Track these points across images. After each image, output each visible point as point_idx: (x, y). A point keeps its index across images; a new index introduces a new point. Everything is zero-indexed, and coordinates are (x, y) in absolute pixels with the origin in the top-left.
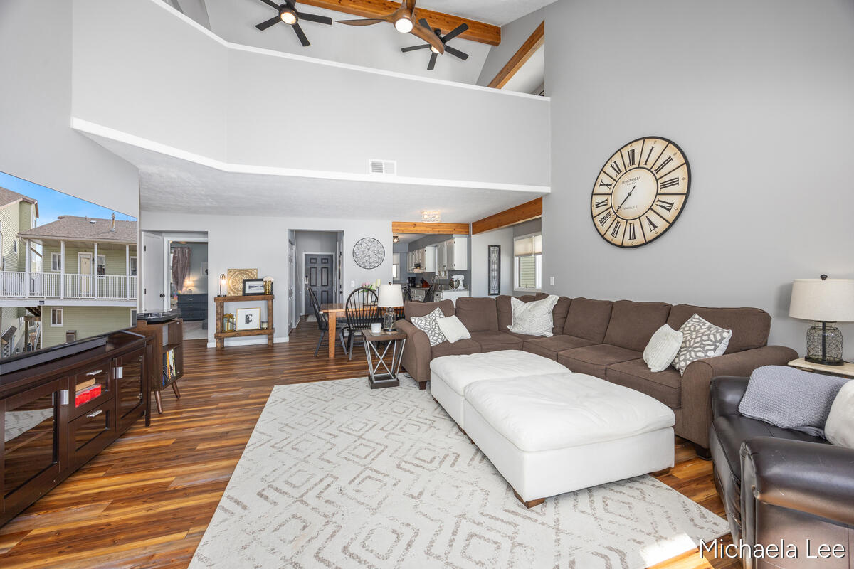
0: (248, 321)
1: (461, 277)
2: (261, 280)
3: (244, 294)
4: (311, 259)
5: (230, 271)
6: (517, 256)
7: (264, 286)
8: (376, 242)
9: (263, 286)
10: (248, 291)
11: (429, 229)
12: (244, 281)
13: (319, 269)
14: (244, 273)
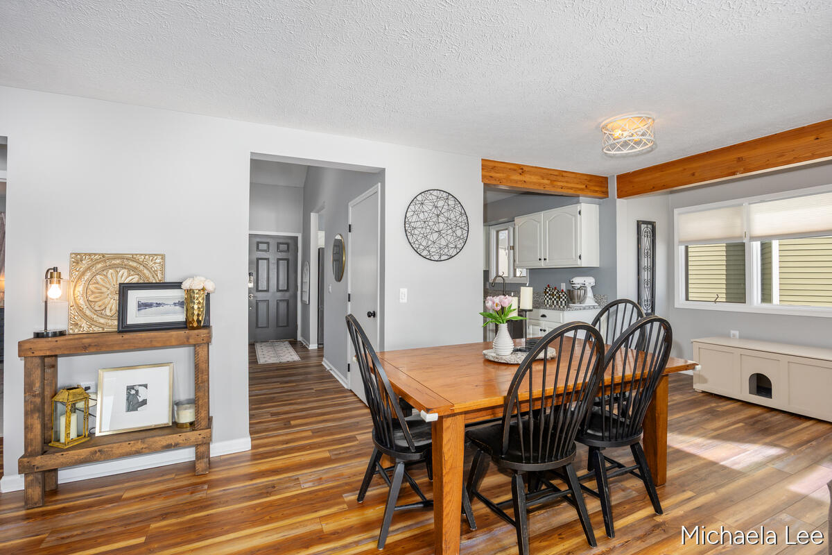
0: (134, 402)
1: (589, 281)
2: (177, 285)
3: (124, 328)
4: (258, 243)
5: (77, 259)
6: (681, 242)
7: (187, 303)
8: (451, 202)
9: (181, 304)
10: (134, 317)
11: (546, 181)
12: (124, 289)
13: (273, 261)
14: (124, 267)
